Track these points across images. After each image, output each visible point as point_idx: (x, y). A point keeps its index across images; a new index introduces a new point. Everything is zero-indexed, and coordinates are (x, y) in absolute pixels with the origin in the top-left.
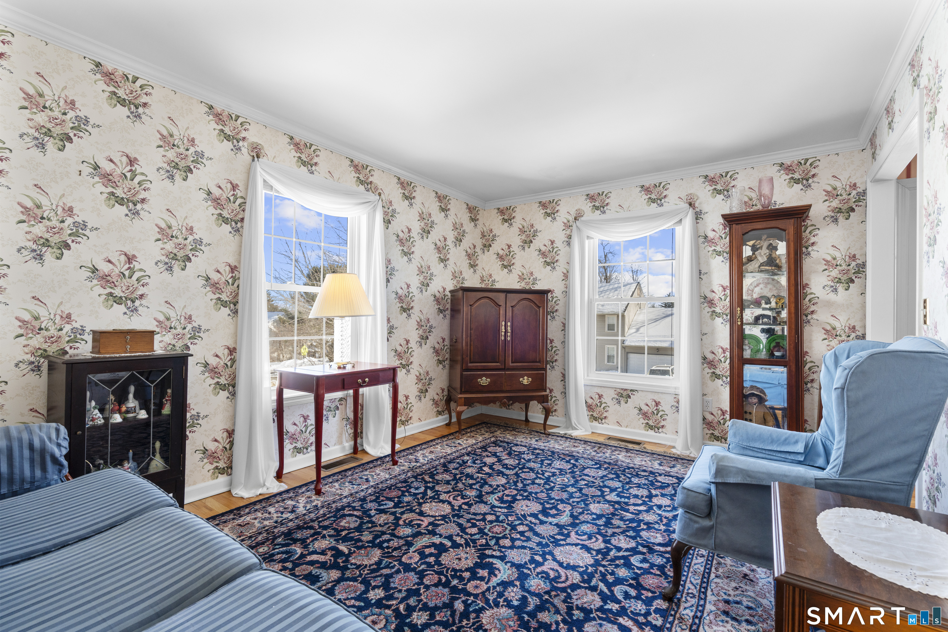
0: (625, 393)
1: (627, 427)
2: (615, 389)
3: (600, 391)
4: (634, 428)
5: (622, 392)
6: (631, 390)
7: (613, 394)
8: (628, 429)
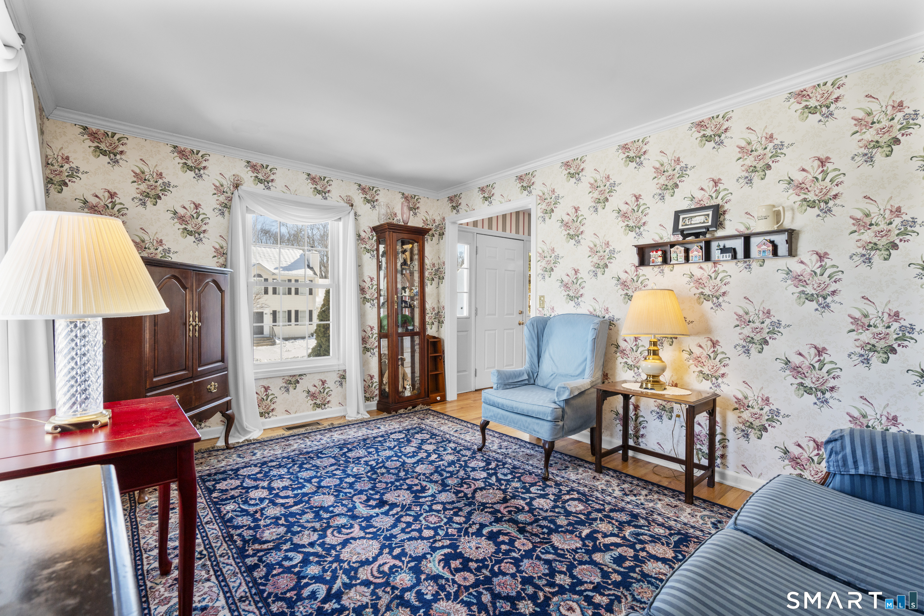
0: (293, 380)
1: (296, 412)
2: (283, 377)
3: (266, 384)
4: (303, 411)
5: (290, 379)
6: (300, 375)
7: (281, 383)
8: (297, 415)
